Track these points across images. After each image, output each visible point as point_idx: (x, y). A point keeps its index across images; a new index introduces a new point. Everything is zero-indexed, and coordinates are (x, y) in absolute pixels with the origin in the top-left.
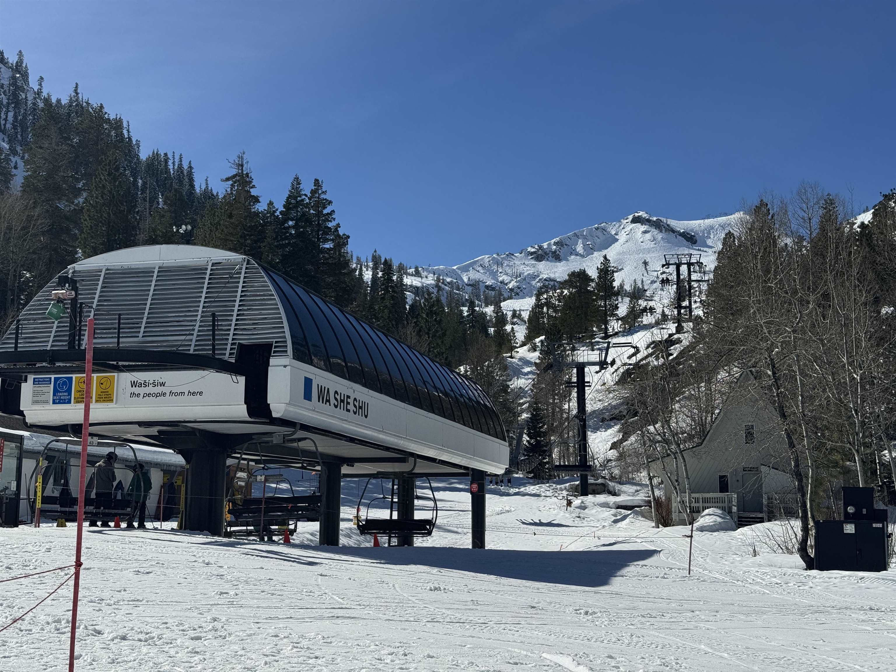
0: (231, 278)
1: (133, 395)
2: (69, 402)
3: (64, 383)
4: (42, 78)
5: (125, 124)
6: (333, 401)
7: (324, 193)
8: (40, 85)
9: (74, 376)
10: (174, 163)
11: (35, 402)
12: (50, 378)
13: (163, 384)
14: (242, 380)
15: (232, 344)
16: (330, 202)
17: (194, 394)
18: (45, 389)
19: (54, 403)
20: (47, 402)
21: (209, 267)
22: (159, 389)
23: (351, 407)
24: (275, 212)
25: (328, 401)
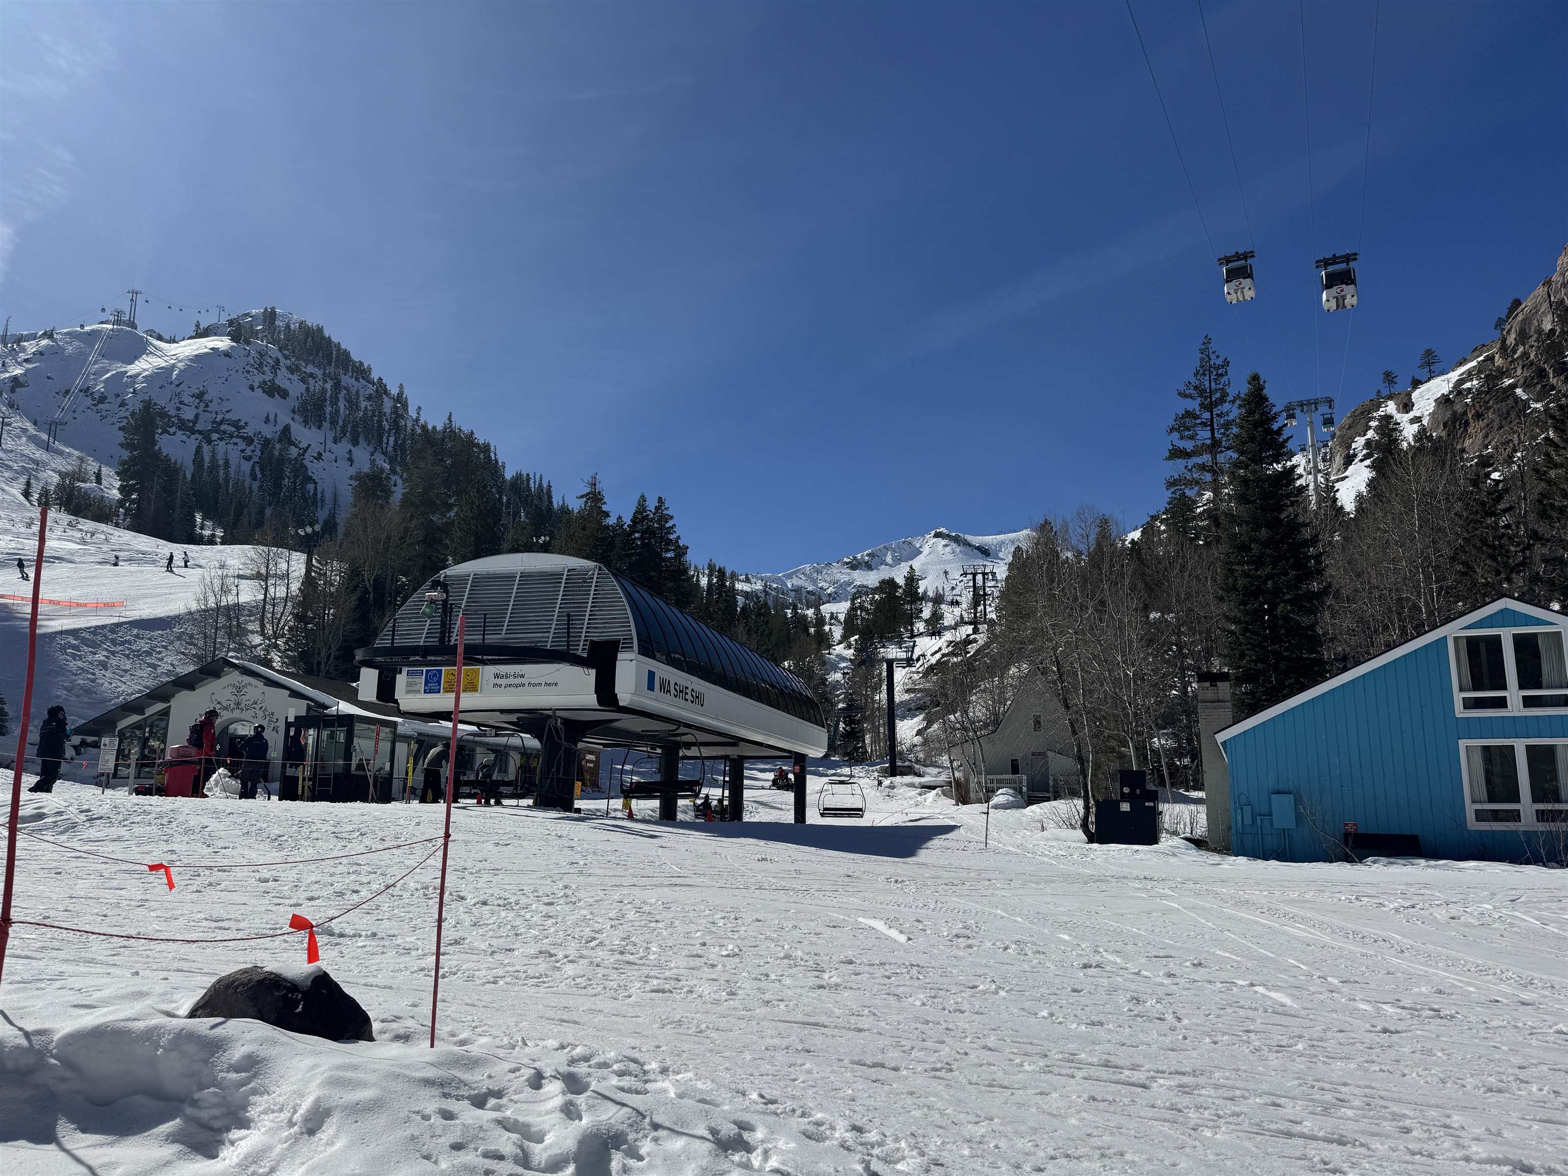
0: (585, 582)
1: (495, 685)
2: (439, 692)
3: (435, 675)
4: (420, 408)
5: (492, 449)
6: (673, 691)
7: (667, 509)
8: (418, 413)
9: (443, 669)
10: (535, 482)
11: (408, 692)
12: (422, 670)
13: (522, 676)
14: (593, 672)
15: (585, 641)
16: (672, 517)
17: (549, 685)
18: (417, 680)
19: (425, 692)
20: (419, 692)
21: (566, 573)
22: (518, 681)
23: (689, 697)
24: (623, 525)
25: (669, 691)
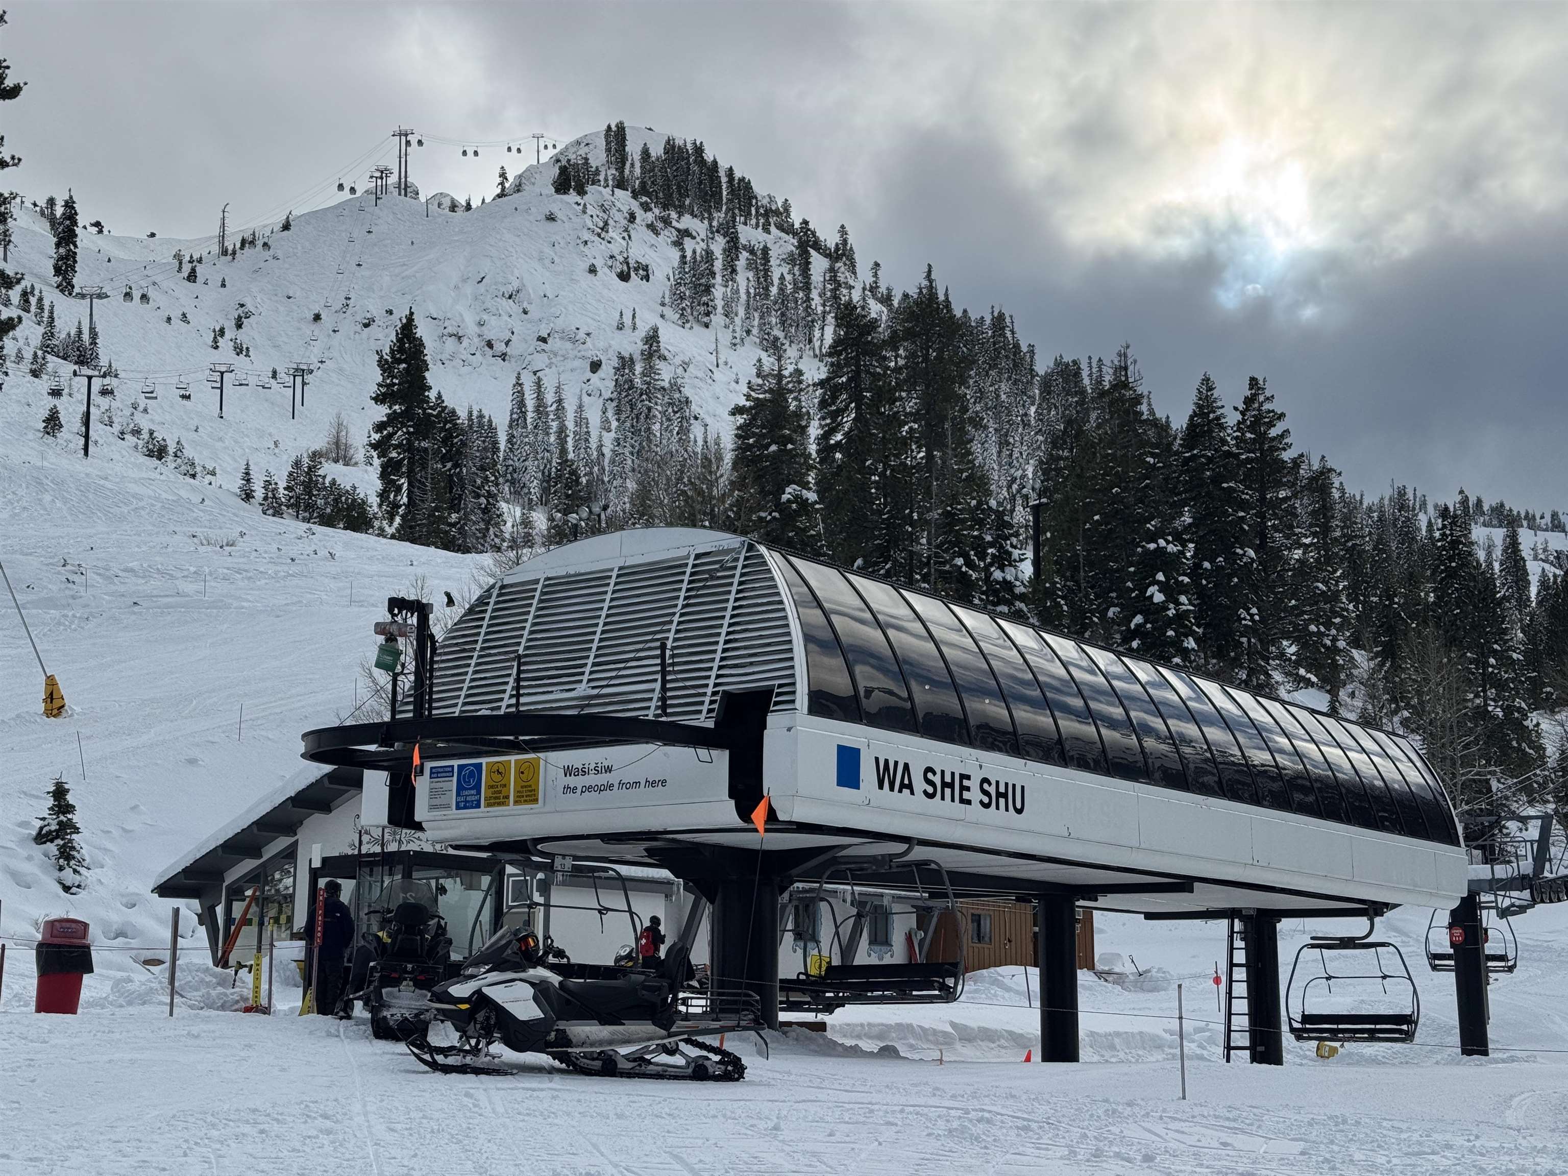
0: (712, 578)
1: (567, 789)
2: (478, 806)
3: (471, 774)
4: (877, 265)
6: (919, 784)
7: (1269, 399)
8: (876, 275)
9: (484, 761)
11: (433, 807)
12: (452, 767)
13: (609, 770)
14: (727, 752)
15: (714, 694)
16: (1281, 416)
17: (653, 784)
18: (445, 786)
19: (458, 808)
20: (448, 807)
21: (691, 562)
22: (603, 779)
23: (975, 795)
25: (910, 787)
